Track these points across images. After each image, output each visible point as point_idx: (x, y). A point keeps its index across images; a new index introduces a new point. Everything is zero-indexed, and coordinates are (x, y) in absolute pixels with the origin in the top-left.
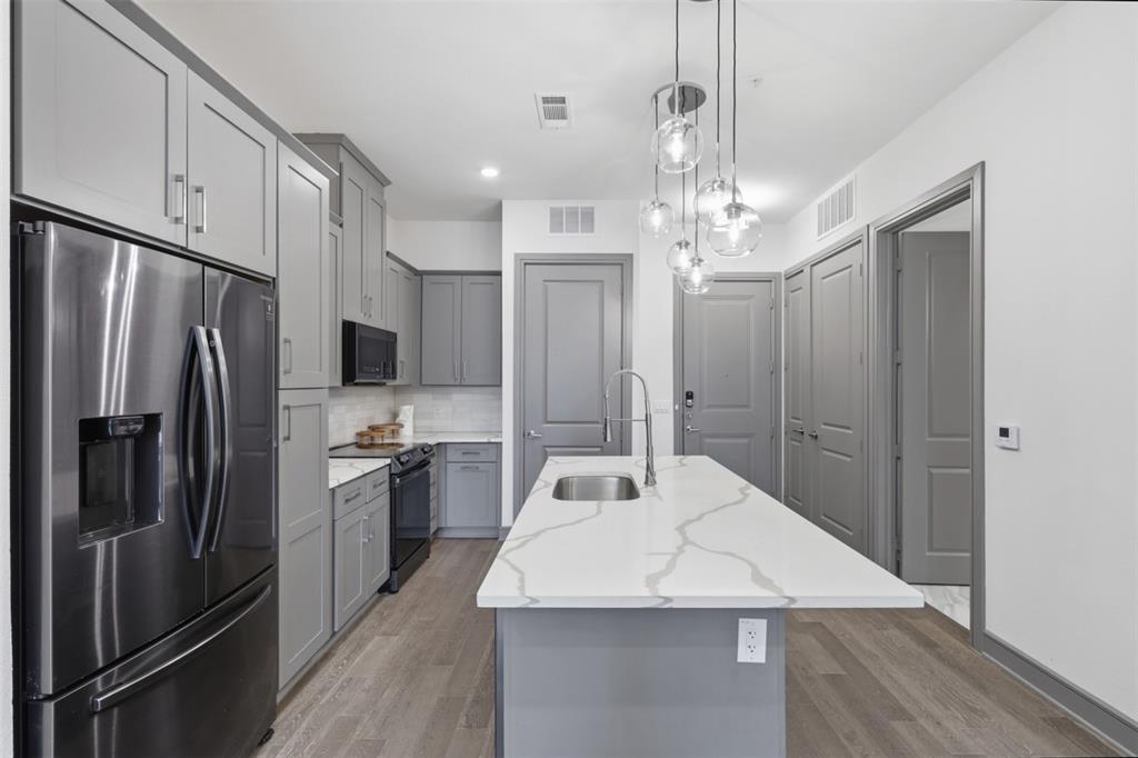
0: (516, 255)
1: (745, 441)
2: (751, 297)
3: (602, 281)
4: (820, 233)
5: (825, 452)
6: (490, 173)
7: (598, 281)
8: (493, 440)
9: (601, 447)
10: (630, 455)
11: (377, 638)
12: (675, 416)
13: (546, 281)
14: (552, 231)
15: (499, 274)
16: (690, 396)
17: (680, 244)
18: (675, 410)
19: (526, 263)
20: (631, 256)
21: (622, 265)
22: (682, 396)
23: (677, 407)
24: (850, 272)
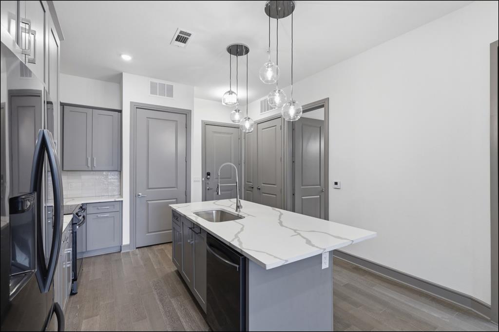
0: (131, 103)
1: (229, 192)
2: (232, 134)
3: (177, 121)
4: (261, 112)
5: (264, 194)
6: (126, 58)
7: (175, 121)
8: (117, 200)
9: (177, 199)
10: (190, 202)
11: (84, 321)
12: (202, 183)
13: (147, 118)
14: (151, 93)
15: (120, 111)
16: (208, 174)
17: (236, 110)
18: (202, 181)
19: (137, 107)
20: (190, 111)
21: (186, 114)
22: (205, 175)
23: (203, 179)
24: (276, 128)
